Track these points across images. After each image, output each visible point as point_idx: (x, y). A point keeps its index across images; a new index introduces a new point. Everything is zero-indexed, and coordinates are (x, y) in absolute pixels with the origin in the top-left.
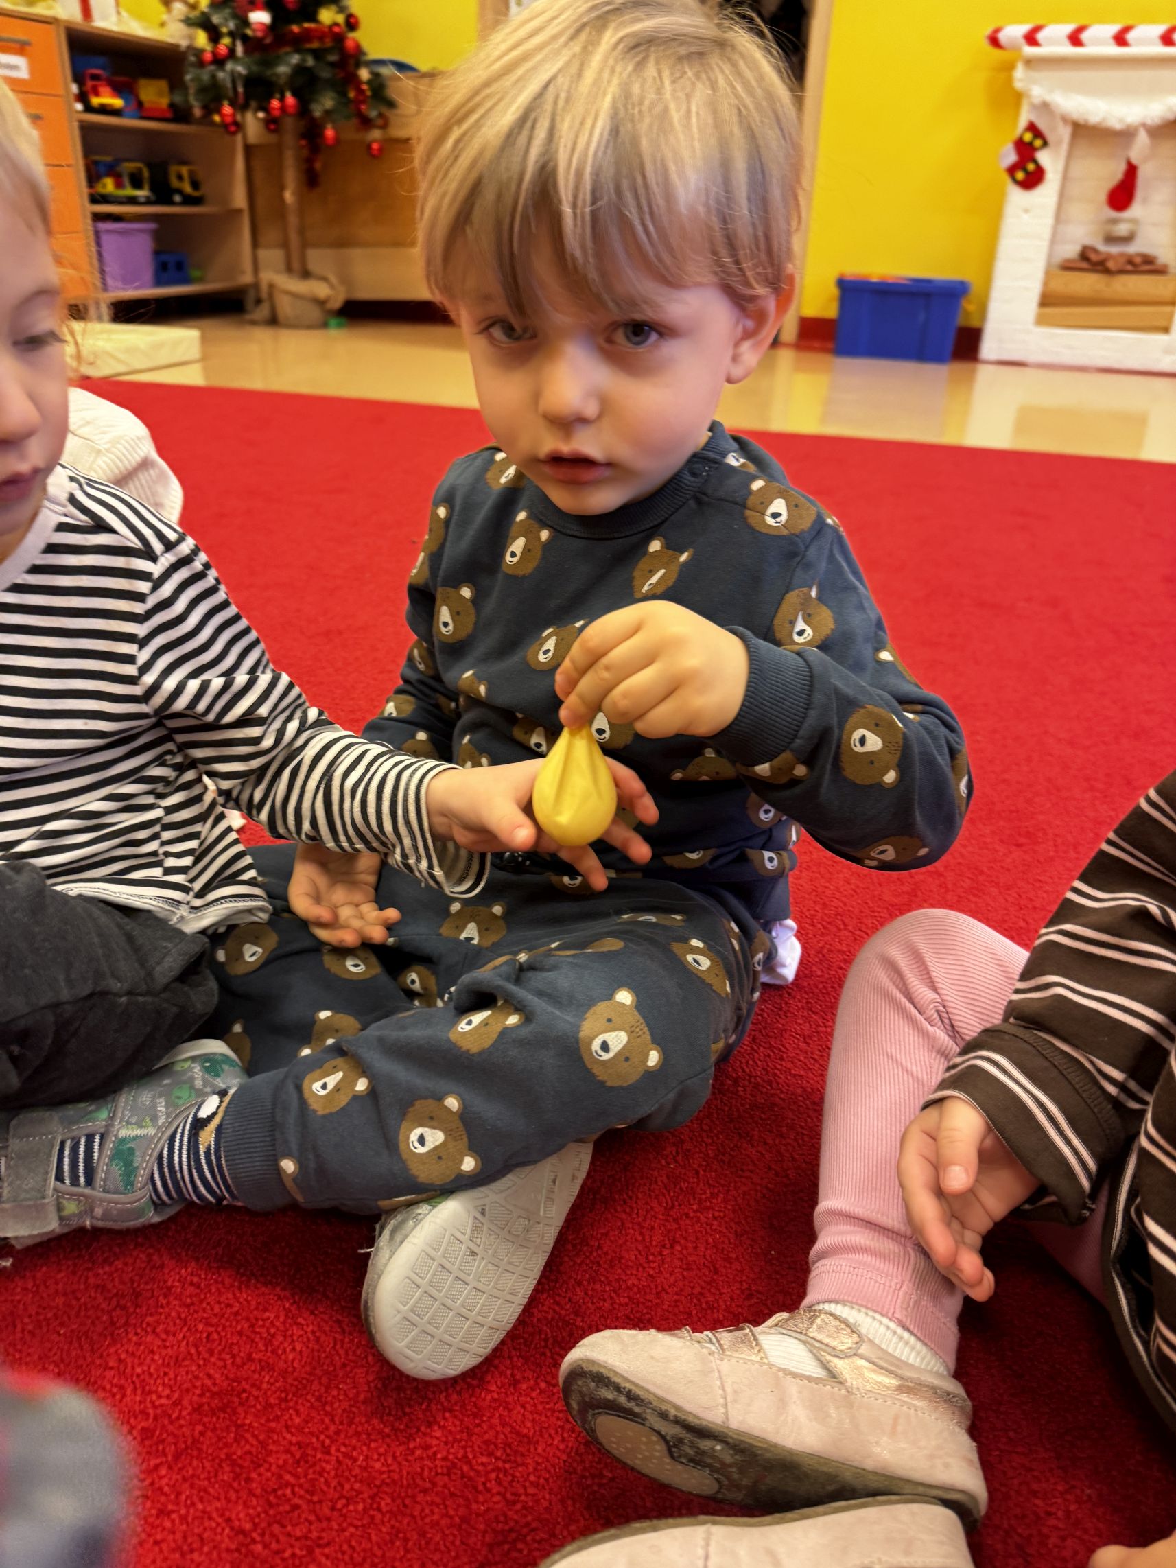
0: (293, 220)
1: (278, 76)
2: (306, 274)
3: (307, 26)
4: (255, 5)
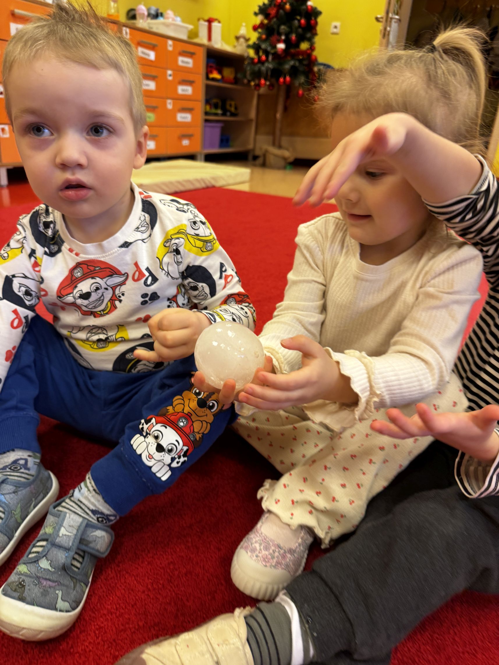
1: (284, 69)
2: (280, 147)
3: (297, 50)
4: (279, 41)
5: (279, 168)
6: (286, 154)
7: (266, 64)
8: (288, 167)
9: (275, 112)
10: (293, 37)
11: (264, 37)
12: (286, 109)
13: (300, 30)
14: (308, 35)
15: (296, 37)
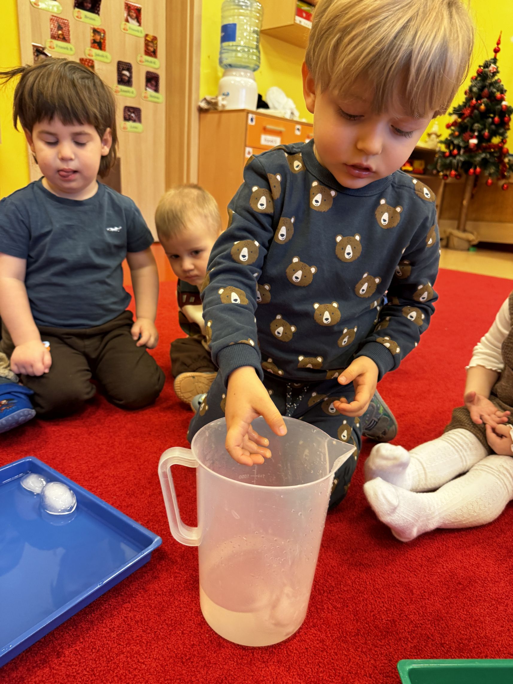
0: (464, 211)
1: (475, 161)
2: (465, 231)
3: (489, 144)
4: (472, 137)
5: (462, 250)
6: (471, 237)
7: (458, 157)
8: (472, 249)
9: (463, 199)
10: (486, 132)
11: (457, 133)
12: (472, 196)
13: (493, 127)
14: (501, 131)
15: (489, 132)
